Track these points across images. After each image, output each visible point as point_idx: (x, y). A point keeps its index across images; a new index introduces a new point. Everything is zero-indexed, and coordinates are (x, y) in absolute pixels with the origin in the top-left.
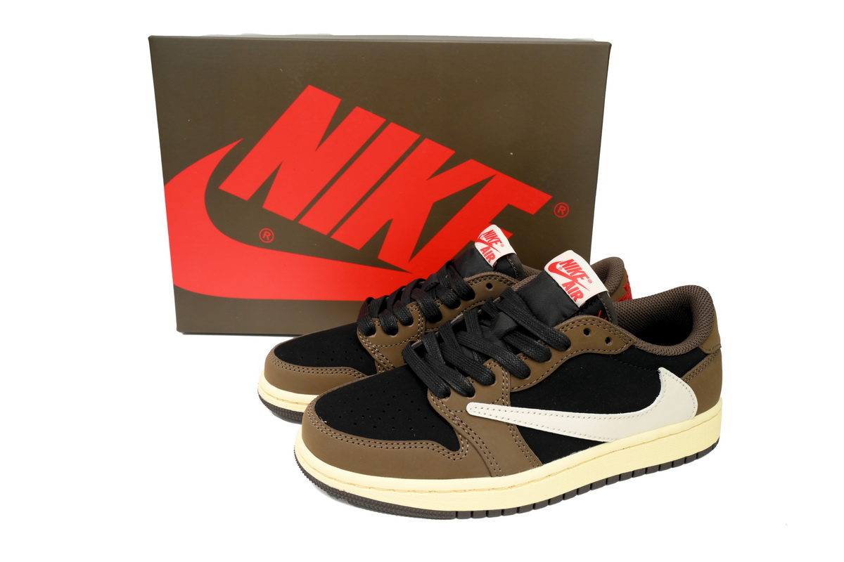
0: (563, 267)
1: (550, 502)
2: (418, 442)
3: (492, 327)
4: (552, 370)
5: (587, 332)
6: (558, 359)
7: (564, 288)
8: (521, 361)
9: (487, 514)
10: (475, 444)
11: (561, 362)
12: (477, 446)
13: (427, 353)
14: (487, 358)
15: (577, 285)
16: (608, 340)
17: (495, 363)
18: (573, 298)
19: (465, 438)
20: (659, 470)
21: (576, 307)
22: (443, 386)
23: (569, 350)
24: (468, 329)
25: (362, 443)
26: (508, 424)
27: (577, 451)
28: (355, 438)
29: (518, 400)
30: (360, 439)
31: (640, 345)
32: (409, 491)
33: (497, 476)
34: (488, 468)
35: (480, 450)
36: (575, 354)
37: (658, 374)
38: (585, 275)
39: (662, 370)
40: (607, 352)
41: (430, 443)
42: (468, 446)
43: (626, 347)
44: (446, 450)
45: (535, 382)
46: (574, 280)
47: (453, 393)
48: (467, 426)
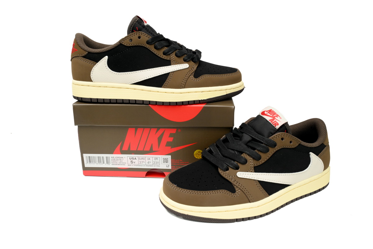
0: (268, 113)
1: (272, 212)
2: (218, 191)
3: (241, 140)
4: (270, 156)
5: (282, 139)
6: (272, 151)
7: (270, 122)
8: (257, 153)
9: (249, 219)
10: (242, 189)
11: (273, 152)
12: (243, 190)
13: (213, 153)
14: (242, 153)
15: (275, 120)
16: (291, 142)
17: (246, 155)
18: (274, 126)
19: (238, 187)
20: (310, 195)
21: (275, 129)
22: (225, 166)
23: (276, 147)
24: (230, 141)
25: (194, 193)
26: (254, 180)
27: (281, 189)
28: (191, 191)
29: (257, 169)
30: (193, 191)
31: (303, 143)
32: (216, 212)
33: (252, 202)
34: (248, 199)
35: (245, 192)
36: (279, 149)
37: (309, 155)
38: (278, 116)
39: (311, 153)
40: (290, 147)
41: (223, 190)
42: (239, 190)
43: (297, 145)
44: (231, 193)
45: (263, 162)
46: (274, 118)
47: (230, 169)
48: (238, 182)
